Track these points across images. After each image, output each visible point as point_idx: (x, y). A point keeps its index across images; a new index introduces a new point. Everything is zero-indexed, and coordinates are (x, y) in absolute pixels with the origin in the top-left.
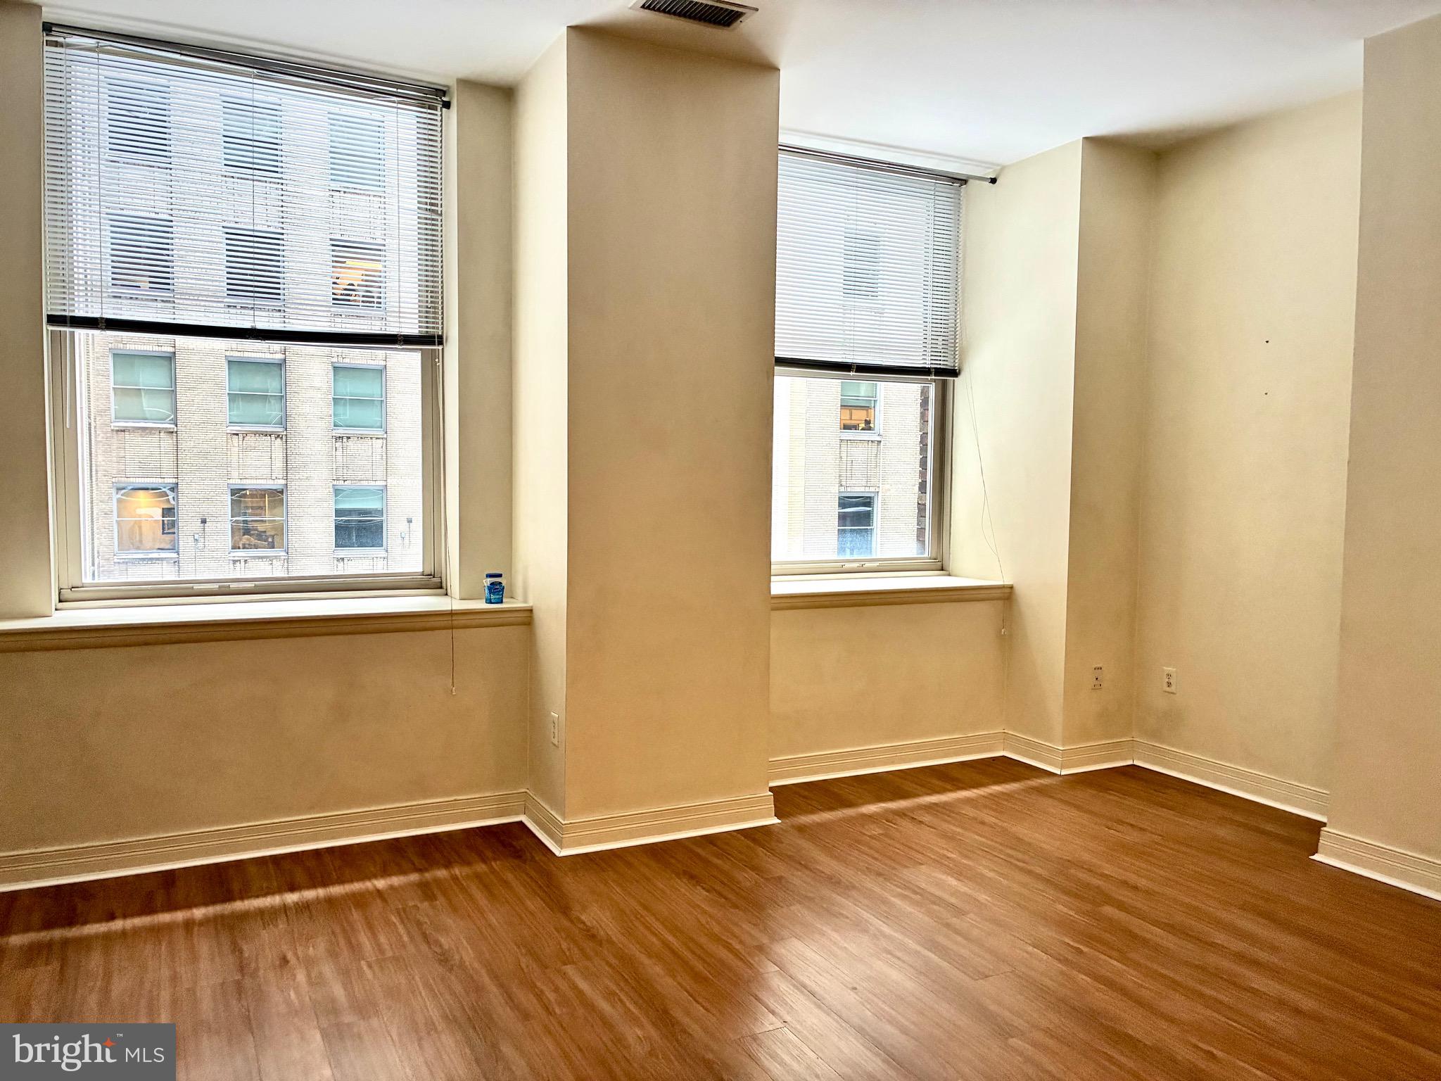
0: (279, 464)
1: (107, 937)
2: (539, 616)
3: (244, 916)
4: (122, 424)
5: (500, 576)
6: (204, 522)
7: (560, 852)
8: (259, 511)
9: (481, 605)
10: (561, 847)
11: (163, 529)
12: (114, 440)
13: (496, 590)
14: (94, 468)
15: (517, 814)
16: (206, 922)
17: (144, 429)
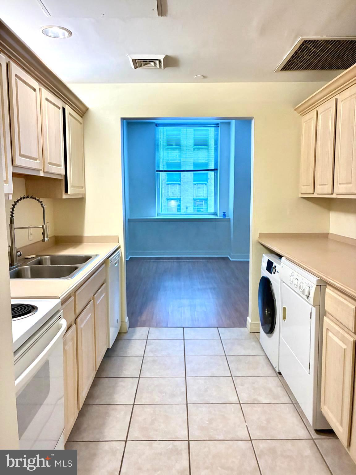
0: (206, 192)
1: (163, 262)
2: (231, 219)
3: (180, 261)
4: (169, 183)
5: (225, 212)
6: (187, 208)
7: (231, 260)
8: (201, 206)
9: (222, 218)
10: (232, 259)
11: (178, 210)
12: (167, 187)
13: (224, 215)
14: (162, 194)
15: (228, 255)
16: (175, 261)
17: (173, 184)
